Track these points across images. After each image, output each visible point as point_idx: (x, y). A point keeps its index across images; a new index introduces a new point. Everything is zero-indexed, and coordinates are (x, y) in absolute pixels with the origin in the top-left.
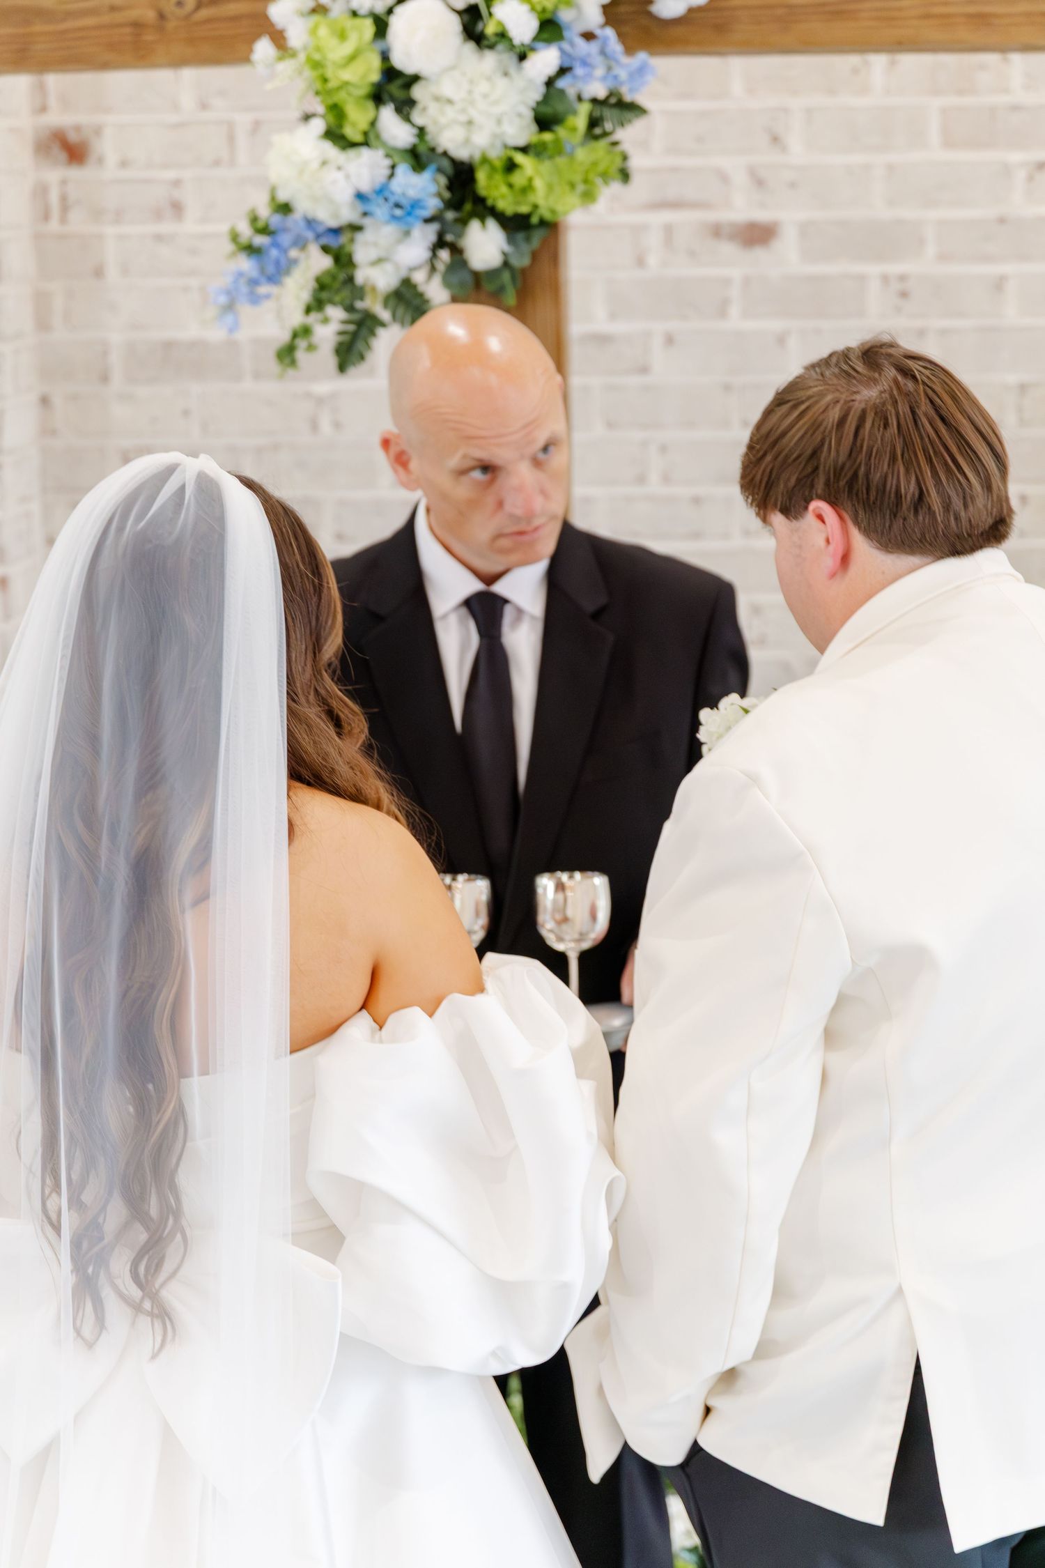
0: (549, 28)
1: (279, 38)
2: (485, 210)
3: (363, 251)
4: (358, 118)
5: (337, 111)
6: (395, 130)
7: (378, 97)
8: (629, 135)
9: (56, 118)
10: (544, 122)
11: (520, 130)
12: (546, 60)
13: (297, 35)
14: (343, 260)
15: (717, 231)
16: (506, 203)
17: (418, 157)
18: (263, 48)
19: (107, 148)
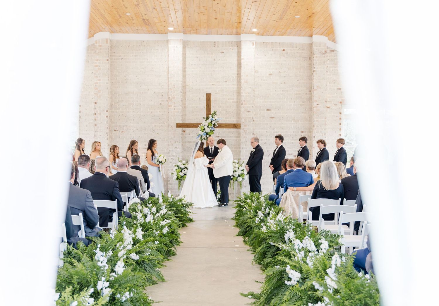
0: (211, 127)
1: (199, 127)
2: (208, 135)
3: (203, 136)
4: (203, 130)
5: (202, 130)
6: (205, 131)
7: (204, 130)
8: (214, 132)
9: (183, 130)
10: (211, 131)
11: (210, 131)
12: (211, 128)
13: (200, 127)
14: (202, 136)
15: (216, 137)
16: (209, 134)
17: (205, 132)
18: (198, 127)
19: (186, 131)
